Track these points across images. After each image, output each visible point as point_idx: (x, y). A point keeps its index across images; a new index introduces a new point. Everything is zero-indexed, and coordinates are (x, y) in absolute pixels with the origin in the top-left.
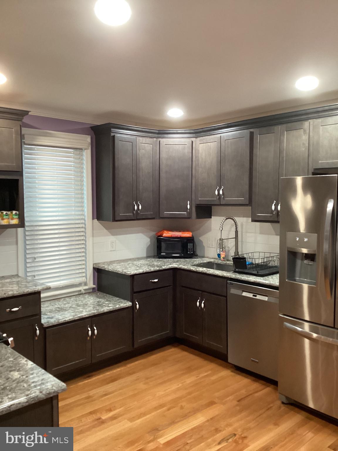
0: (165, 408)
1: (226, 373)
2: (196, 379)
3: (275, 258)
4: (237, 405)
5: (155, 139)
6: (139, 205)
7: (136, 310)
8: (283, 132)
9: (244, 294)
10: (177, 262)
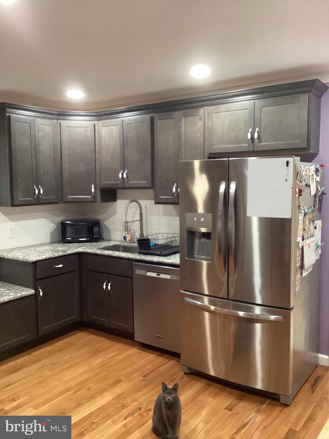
0: (71, 392)
1: (133, 351)
2: (103, 360)
3: (177, 239)
4: (143, 381)
5: (55, 121)
6: (40, 189)
7: (40, 298)
8: (181, 118)
9: (149, 274)
10: (83, 246)
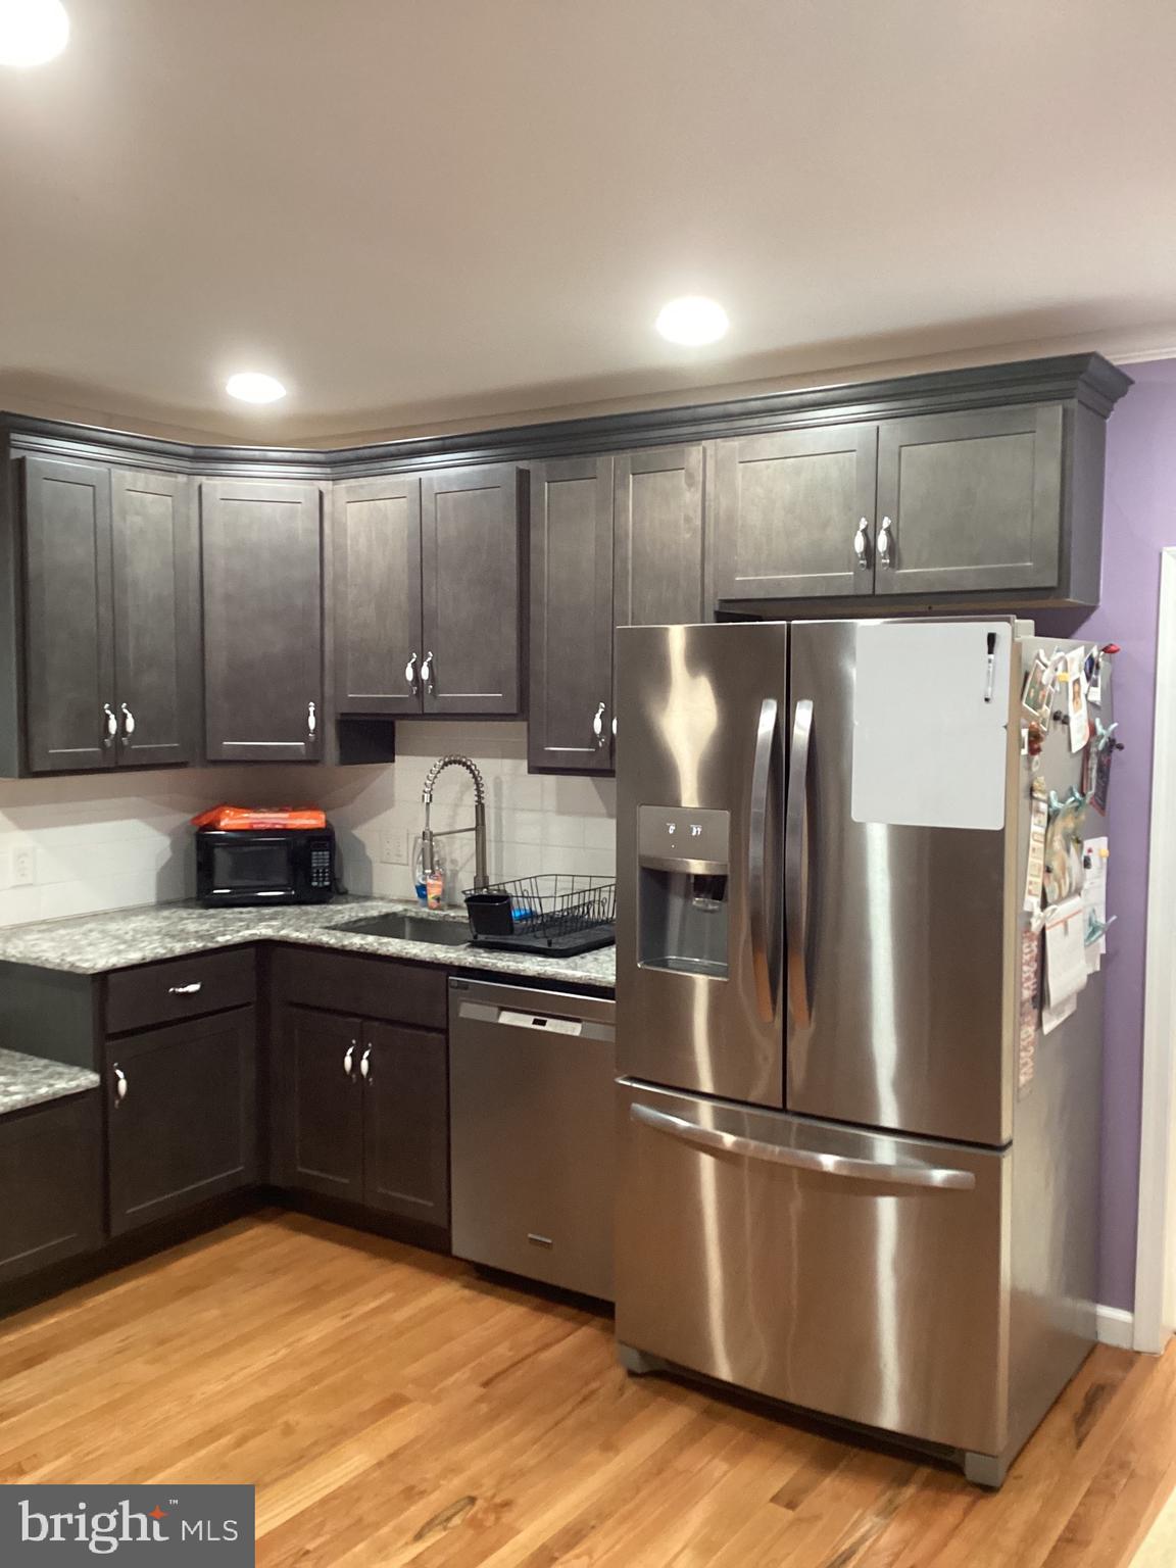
0: (224, 1441)
1: (446, 1292)
2: (339, 1325)
3: (605, 895)
4: (480, 1399)
5: (182, 479)
6: (125, 716)
7: (117, 1102)
8: (625, 477)
9: (507, 1018)
10: (273, 918)
